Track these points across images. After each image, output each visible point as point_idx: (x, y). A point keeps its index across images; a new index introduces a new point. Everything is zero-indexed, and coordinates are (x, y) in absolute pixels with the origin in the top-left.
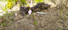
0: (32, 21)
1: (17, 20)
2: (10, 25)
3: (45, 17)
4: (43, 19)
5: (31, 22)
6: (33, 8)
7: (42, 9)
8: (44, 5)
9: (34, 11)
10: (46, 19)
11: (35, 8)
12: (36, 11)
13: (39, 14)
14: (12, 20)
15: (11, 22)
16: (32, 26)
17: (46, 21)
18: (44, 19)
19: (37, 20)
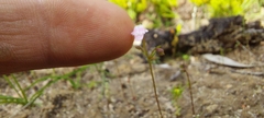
0: (175, 84)
1: (121, 76)
2: (93, 89)
3: (235, 79)
4: (222, 83)
5: (169, 88)
6: (192, 38)
7: (230, 45)
8: (241, 29)
9: (195, 49)
10: (235, 85)
11: (198, 40)
12: (200, 49)
13: (214, 63)
14: (103, 74)
15: (100, 80)
16: (168, 105)
17: (234, 93)
18: (229, 86)
19: (194, 85)
